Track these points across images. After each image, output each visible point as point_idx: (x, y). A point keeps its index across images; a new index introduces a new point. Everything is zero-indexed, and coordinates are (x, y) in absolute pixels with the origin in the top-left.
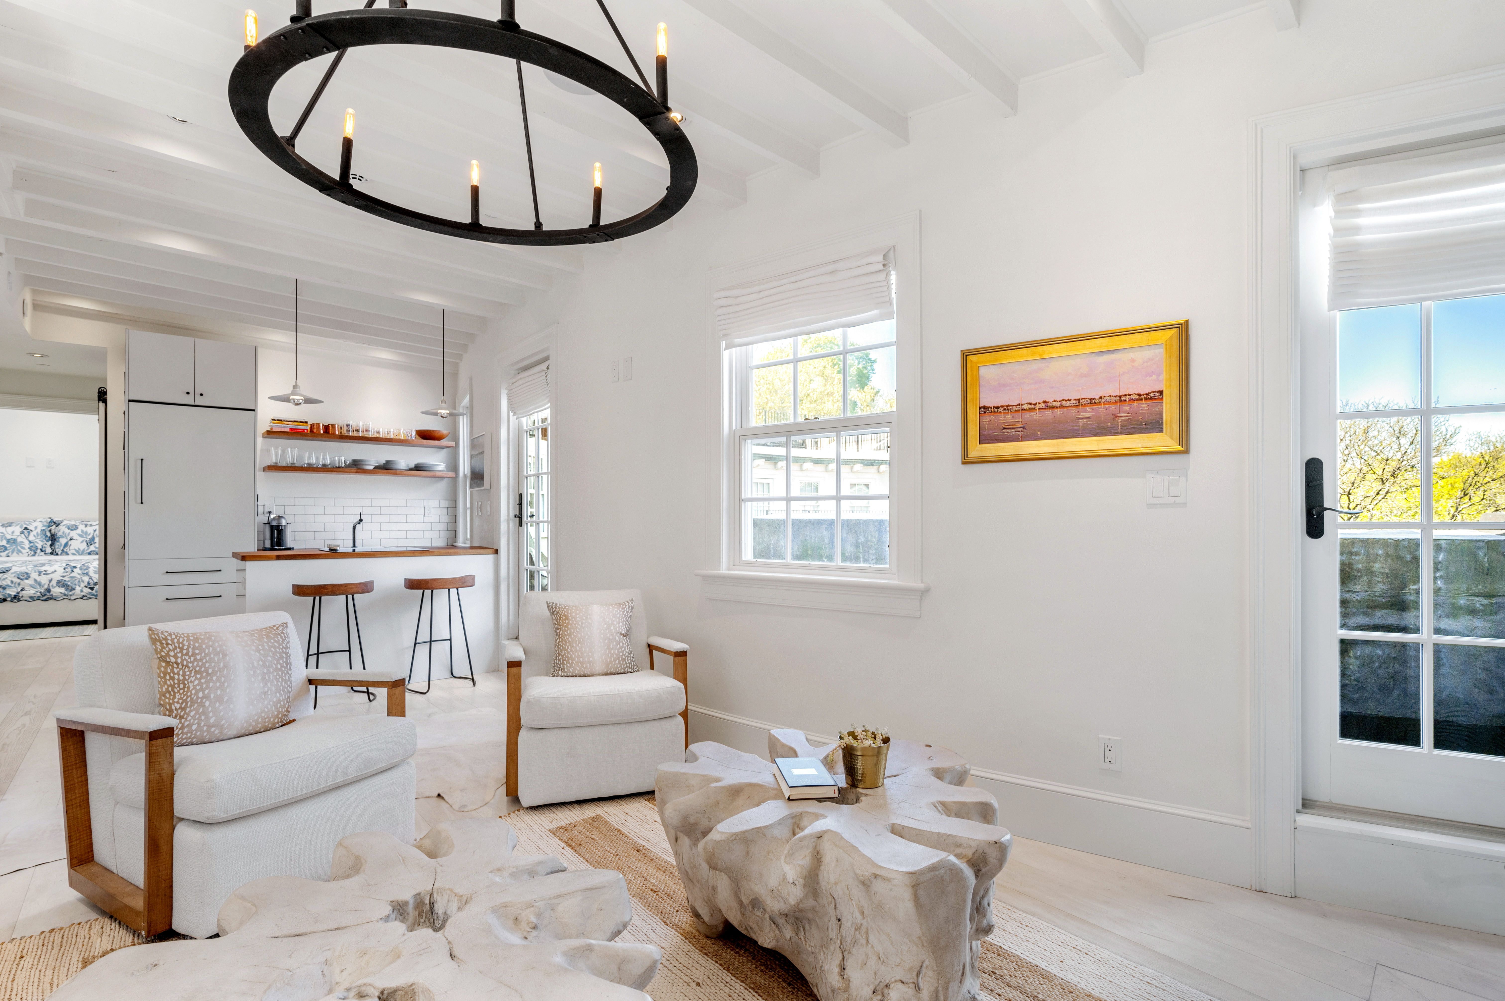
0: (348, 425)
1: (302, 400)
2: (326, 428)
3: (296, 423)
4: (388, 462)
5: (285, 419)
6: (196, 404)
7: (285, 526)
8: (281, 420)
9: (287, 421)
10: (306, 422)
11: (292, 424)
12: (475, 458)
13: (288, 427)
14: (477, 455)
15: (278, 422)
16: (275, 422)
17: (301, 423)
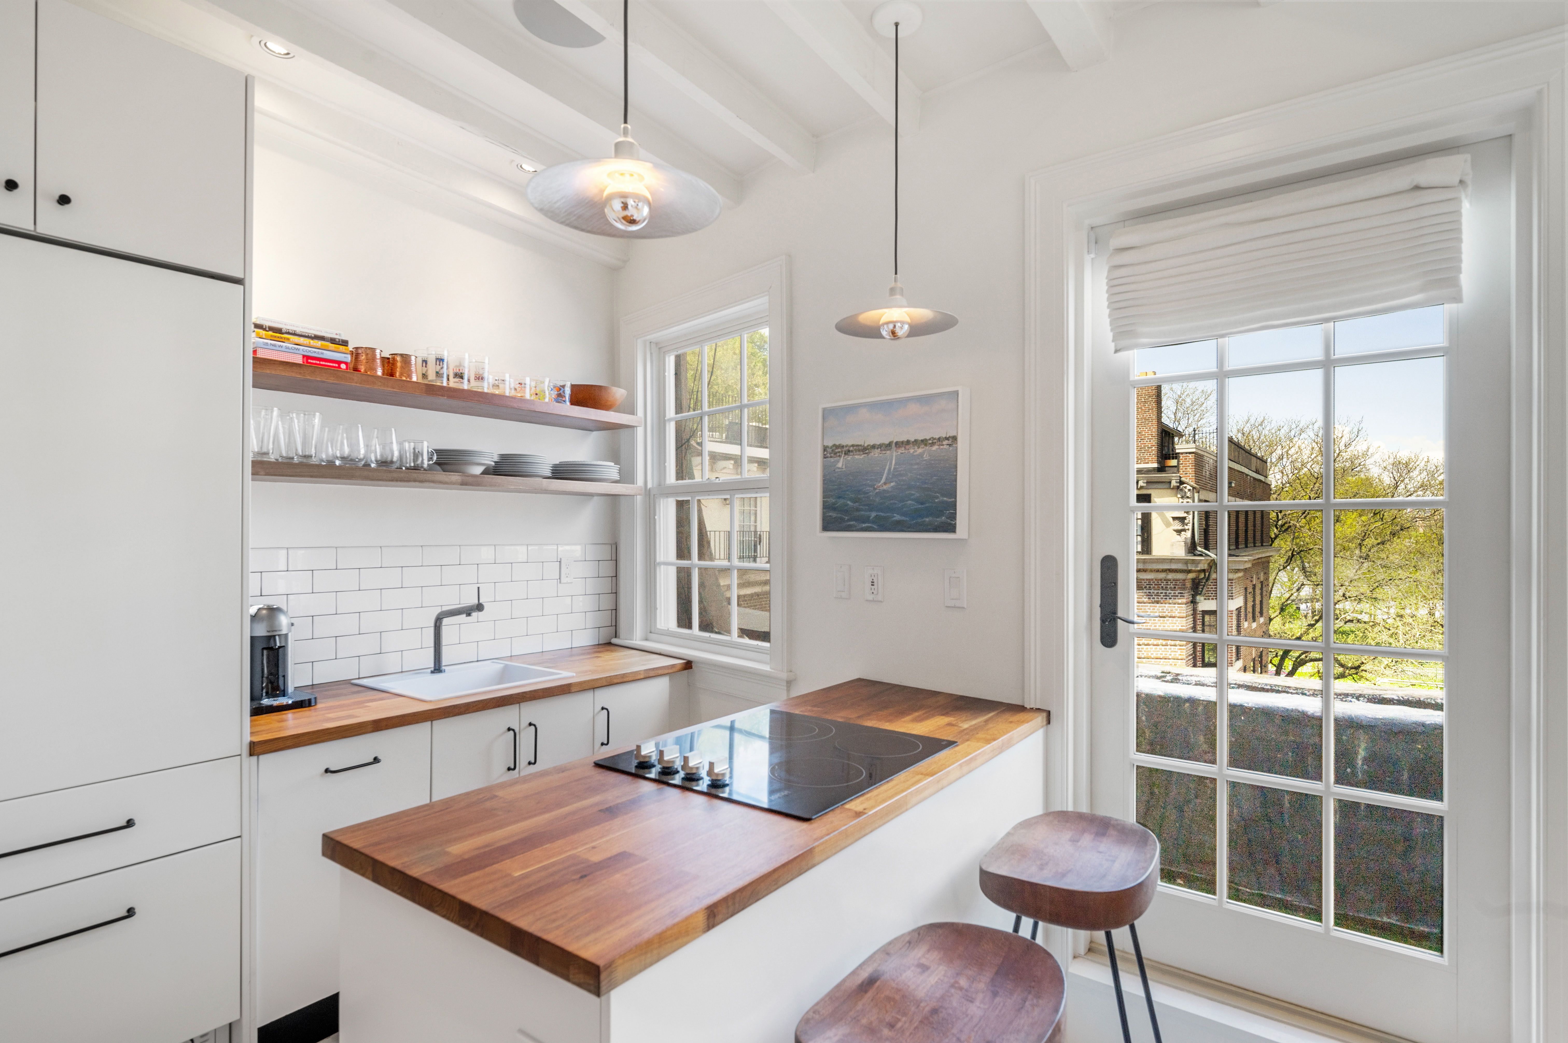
0: (440, 360)
2: (389, 363)
3: (319, 343)
4: (505, 456)
5: (291, 328)
6: (43, 229)
7: (287, 636)
8: (279, 331)
9: (295, 334)
10: (345, 343)
11: (310, 343)
12: (854, 455)
13: (297, 352)
14: (874, 447)
15: (270, 333)
16: (266, 335)
17: (332, 343)
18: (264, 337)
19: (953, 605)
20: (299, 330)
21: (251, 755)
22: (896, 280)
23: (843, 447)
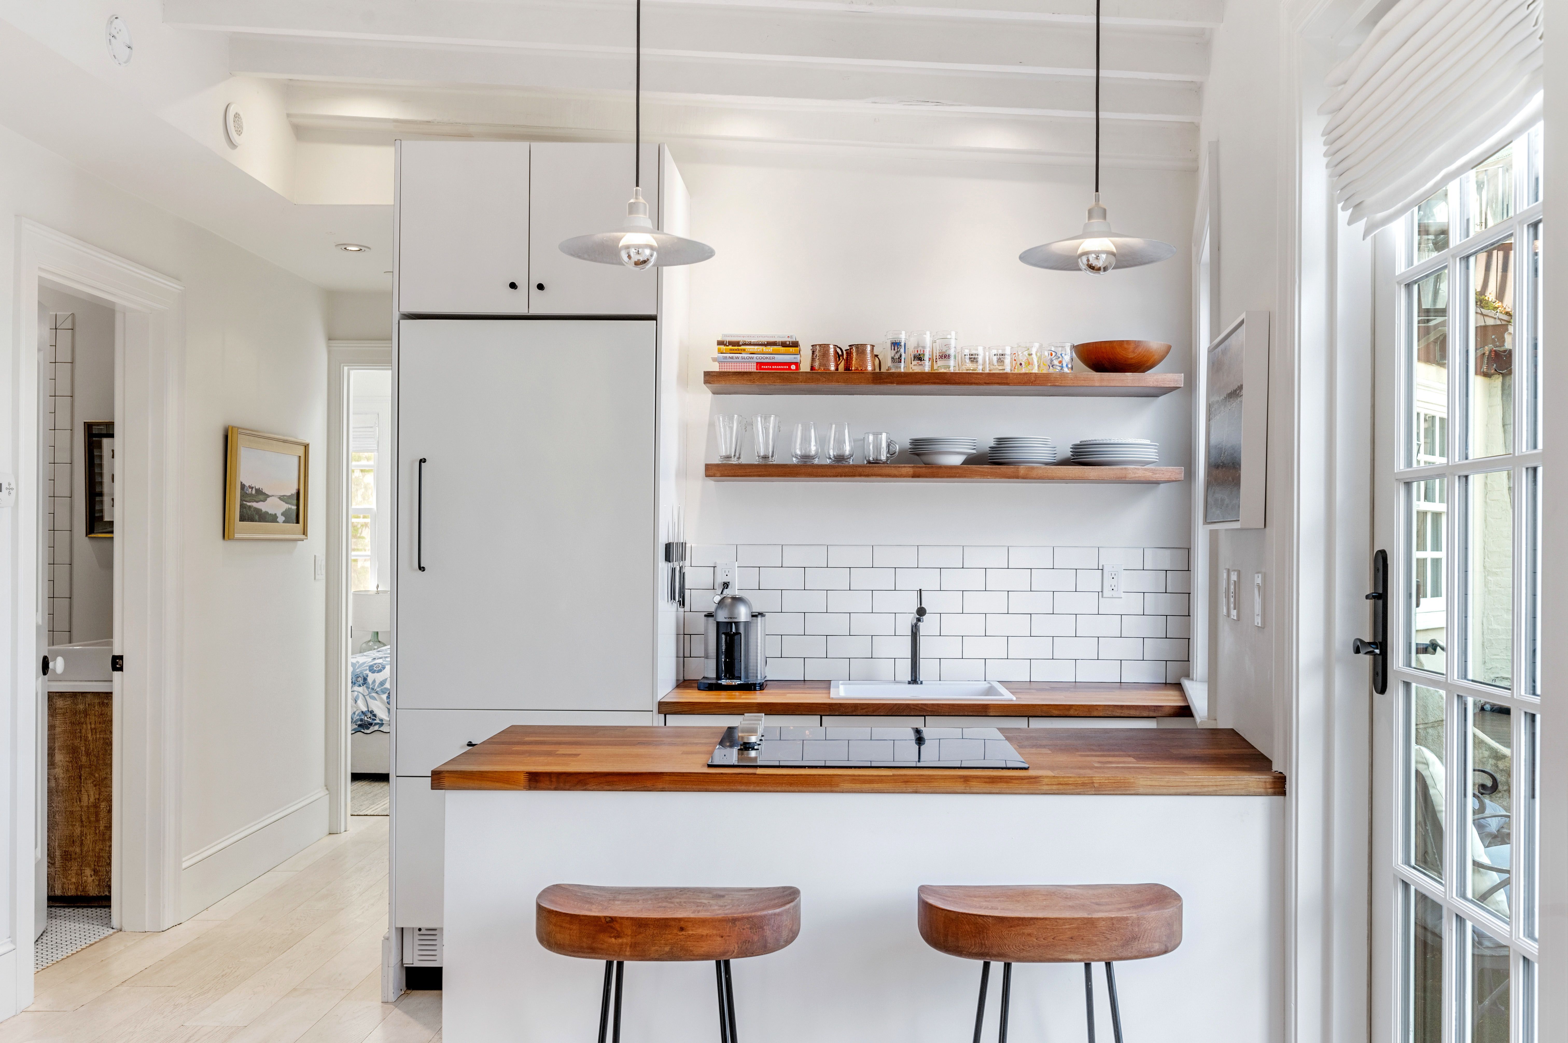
0: (896, 345)
1: (652, 248)
3: (770, 349)
4: (1000, 441)
5: (748, 340)
6: (533, 312)
7: (747, 624)
8: (737, 344)
9: (750, 344)
10: (795, 344)
11: (763, 350)
13: (752, 360)
15: (730, 347)
16: (726, 349)
17: (783, 347)
18: (724, 352)
20: (753, 340)
21: (659, 713)
22: (1097, 200)
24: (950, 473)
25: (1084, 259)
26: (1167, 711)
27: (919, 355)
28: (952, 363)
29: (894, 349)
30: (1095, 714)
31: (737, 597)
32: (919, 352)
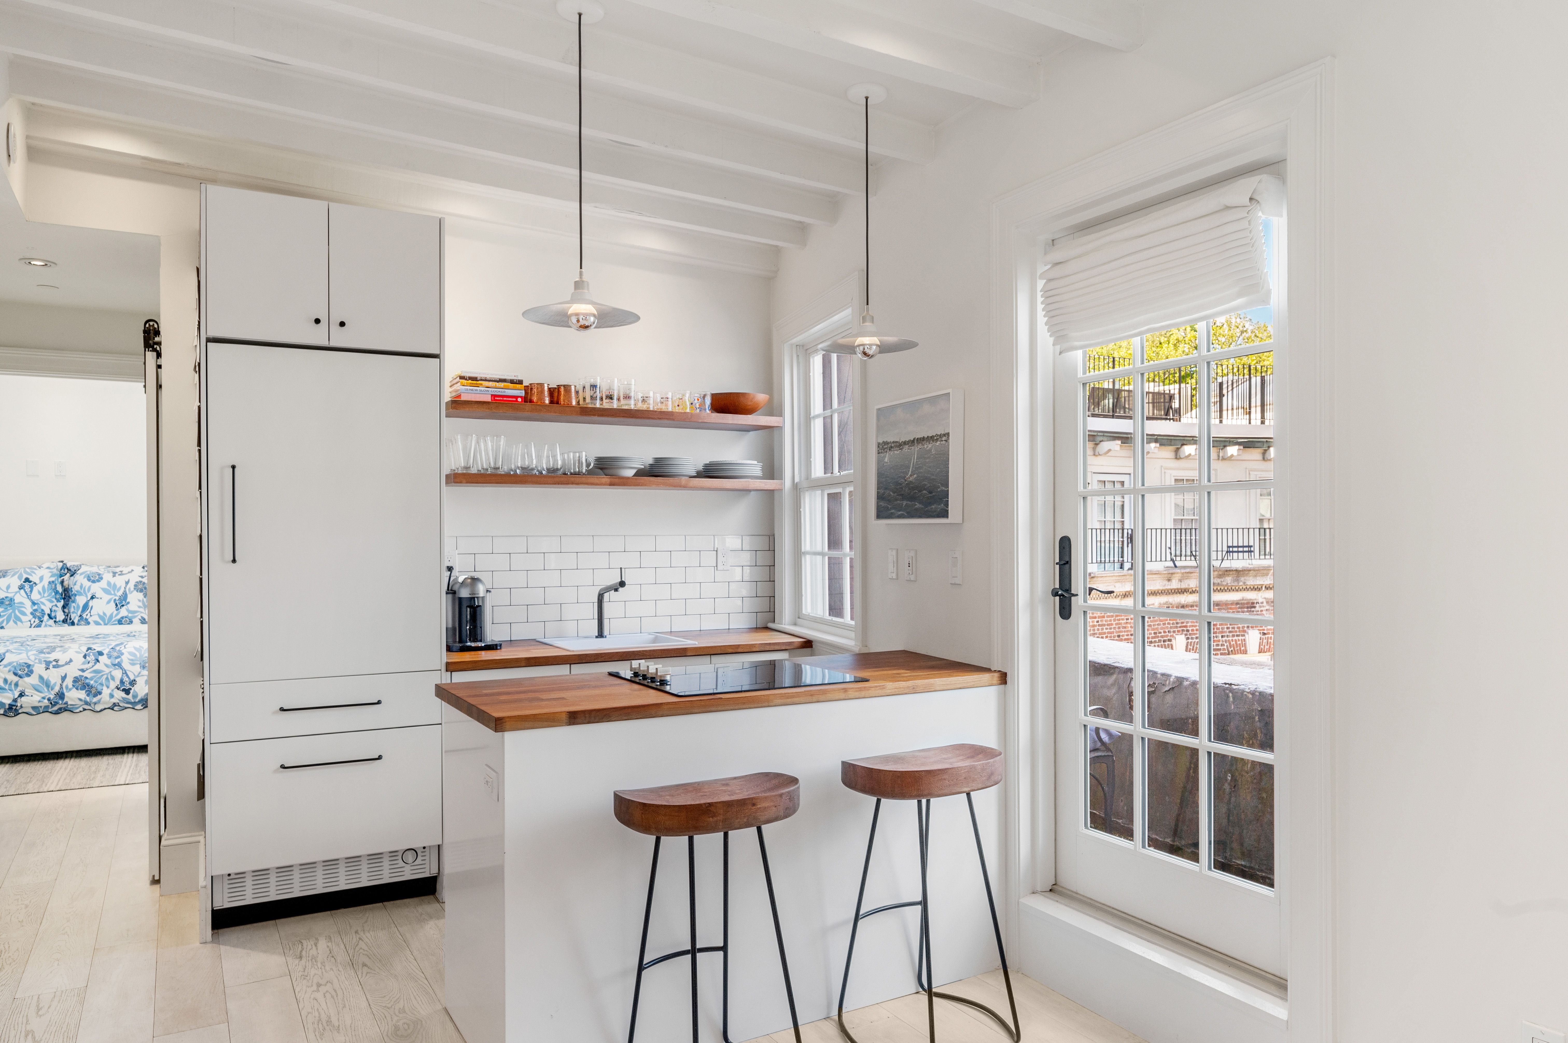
0: (594, 387)
1: (594, 315)
2: (554, 393)
3: (502, 385)
4: (657, 460)
5: (483, 376)
6: (333, 344)
7: (483, 598)
8: (474, 379)
9: (486, 380)
10: (519, 382)
11: (496, 385)
12: (894, 451)
13: (488, 393)
14: (905, 443)
15: (470, 381)
16: (467, 383)
17: (511, 383)
18: (465, 385)
19: (954, 583)
20: (488, 377)
21: (447, 671)
22: (868, 310)
23: (888, 443)
24: (624, 482)
25: (861, 348)
26: (796, 645)
27: (611, 395)
28: (632, 402)
29: (593, 390)
30: (754, 650)
31: (476, 577)
32: (611, 393)
